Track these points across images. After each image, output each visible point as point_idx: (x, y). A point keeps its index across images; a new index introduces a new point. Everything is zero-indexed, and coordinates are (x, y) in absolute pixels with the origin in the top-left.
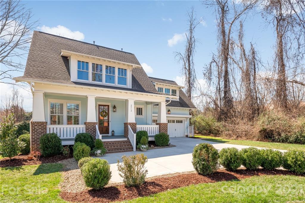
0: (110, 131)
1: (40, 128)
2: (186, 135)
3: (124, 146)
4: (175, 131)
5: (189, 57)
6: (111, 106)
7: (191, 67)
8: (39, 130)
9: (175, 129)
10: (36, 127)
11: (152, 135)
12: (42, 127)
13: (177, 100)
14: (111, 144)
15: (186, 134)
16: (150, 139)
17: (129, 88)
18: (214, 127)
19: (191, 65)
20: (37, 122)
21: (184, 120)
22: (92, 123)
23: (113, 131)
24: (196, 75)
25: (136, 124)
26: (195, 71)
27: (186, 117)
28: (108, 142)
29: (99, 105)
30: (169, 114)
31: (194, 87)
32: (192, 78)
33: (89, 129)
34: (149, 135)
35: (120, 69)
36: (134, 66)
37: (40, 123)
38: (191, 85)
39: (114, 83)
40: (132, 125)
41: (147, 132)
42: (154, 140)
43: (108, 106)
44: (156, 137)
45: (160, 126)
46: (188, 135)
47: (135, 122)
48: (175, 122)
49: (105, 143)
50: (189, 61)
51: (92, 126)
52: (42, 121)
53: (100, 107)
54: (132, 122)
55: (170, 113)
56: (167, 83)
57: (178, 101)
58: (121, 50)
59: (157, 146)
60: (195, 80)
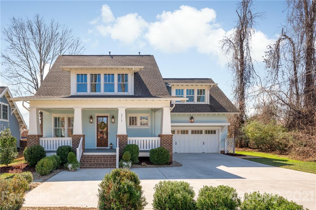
0: (109, 143)
1: (33, 140)
2: (221, 151)
3: (109, 161)
4: (204, 144)
5: (241, 41)
6: (110, 117)
7: (245, 55)
8: (32, 143)
9: (204, 143)
10: (30, 139)
11: (148, 149)
12: (35, 139)
13: (206, 103)
14: (96, 158)
15: (221, 149)
16: (141, 155)
17: (131, 95)
18: (277, 140)
19: (245, 52)
20: (31, 135)
21: (219, 129)
22: (77, 135)
23: (111, 144)
24: (253, 65)
25: (127, 136)
26: (251, 60)
27: (221, 126)
28: (93, 156)
29: (97, 116)
30: (192, 122)
31: (249, 82)
32: (247, 70)
33: (75, 142)
34: (140, 150)
35: (119, 75)
36: (133, 69)
37: (33, 136)
38: (244, 80)
39: (113, 91)
40: (121, 137)
41: (137, 146)
42: (149, 156)
43: (107, 117)
44: (153, 152)
45: (161, 138)
46: (224, 151)
47: (126, 134)
48: (204, 132)
49: (90, 157)
50: (241, 47)
51: (78, 138)
52: (34, 134)
53: (99, 118)
54: (121, 134)
55: (193, 120)
56: (196, 83)
57: (208, 104)
58: (139, 54)
59: (152, 164)
60: (251, 72)
